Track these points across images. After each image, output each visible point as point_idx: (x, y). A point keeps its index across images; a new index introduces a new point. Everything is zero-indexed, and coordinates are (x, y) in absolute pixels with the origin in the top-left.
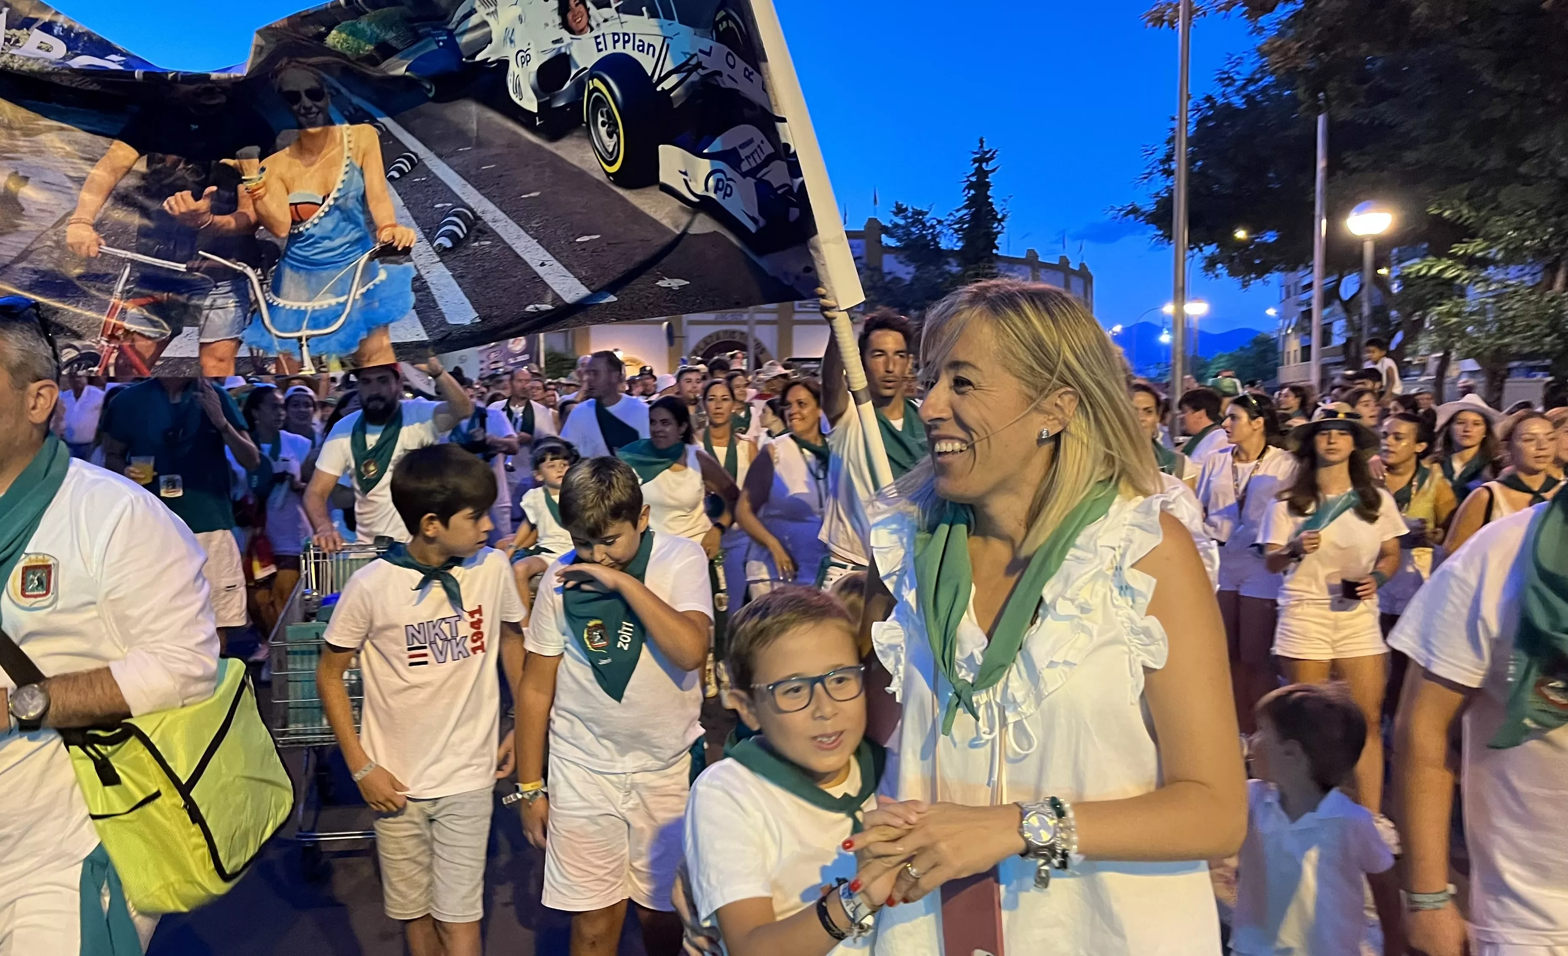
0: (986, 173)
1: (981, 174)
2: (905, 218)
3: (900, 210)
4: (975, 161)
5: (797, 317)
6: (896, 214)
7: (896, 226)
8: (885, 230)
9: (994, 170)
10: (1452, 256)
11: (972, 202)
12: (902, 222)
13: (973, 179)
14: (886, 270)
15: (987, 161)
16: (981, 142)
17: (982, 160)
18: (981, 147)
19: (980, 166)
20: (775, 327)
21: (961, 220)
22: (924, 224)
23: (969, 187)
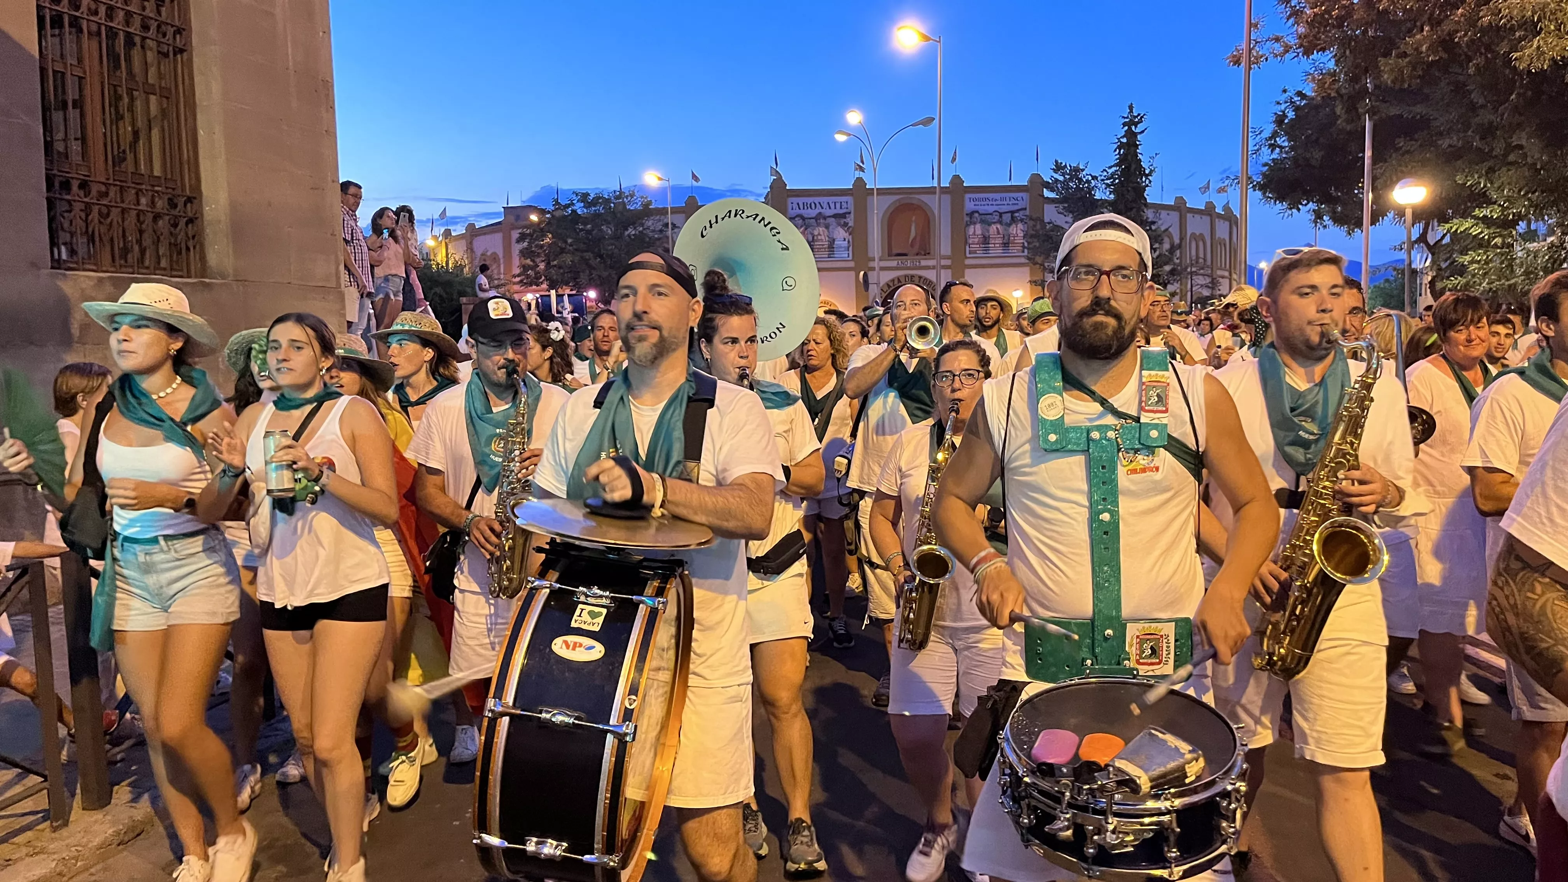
0: (1135, 135)
1: (1131, 136)
2: (1063, 175)
3: (1058, 168)
4: (1124, 124)
5: (967, 262)
6: (1055, 171)
7: (1057, 180)
8: (1047, 185)
9: (1142, 132)
10: (1476, 218)
11: (1122, 160)
12: (1061, 178)
13: (1124, 140)
14: (1046, 220)
15: (1136, 125)
16: (1131, 108)
17: (1132, 122)
18: (1131, 111)
19: (1130, 128)
20: (950, 271)
21: (1112, 176)
22: (1080, 180)
23: (1119, 148)
